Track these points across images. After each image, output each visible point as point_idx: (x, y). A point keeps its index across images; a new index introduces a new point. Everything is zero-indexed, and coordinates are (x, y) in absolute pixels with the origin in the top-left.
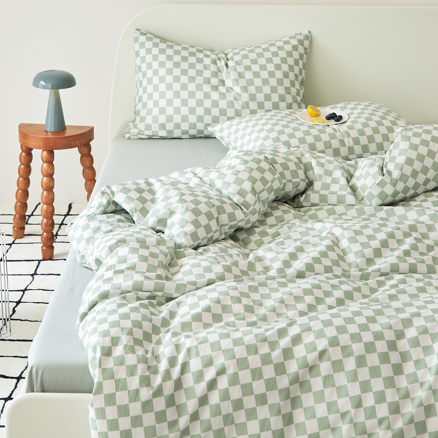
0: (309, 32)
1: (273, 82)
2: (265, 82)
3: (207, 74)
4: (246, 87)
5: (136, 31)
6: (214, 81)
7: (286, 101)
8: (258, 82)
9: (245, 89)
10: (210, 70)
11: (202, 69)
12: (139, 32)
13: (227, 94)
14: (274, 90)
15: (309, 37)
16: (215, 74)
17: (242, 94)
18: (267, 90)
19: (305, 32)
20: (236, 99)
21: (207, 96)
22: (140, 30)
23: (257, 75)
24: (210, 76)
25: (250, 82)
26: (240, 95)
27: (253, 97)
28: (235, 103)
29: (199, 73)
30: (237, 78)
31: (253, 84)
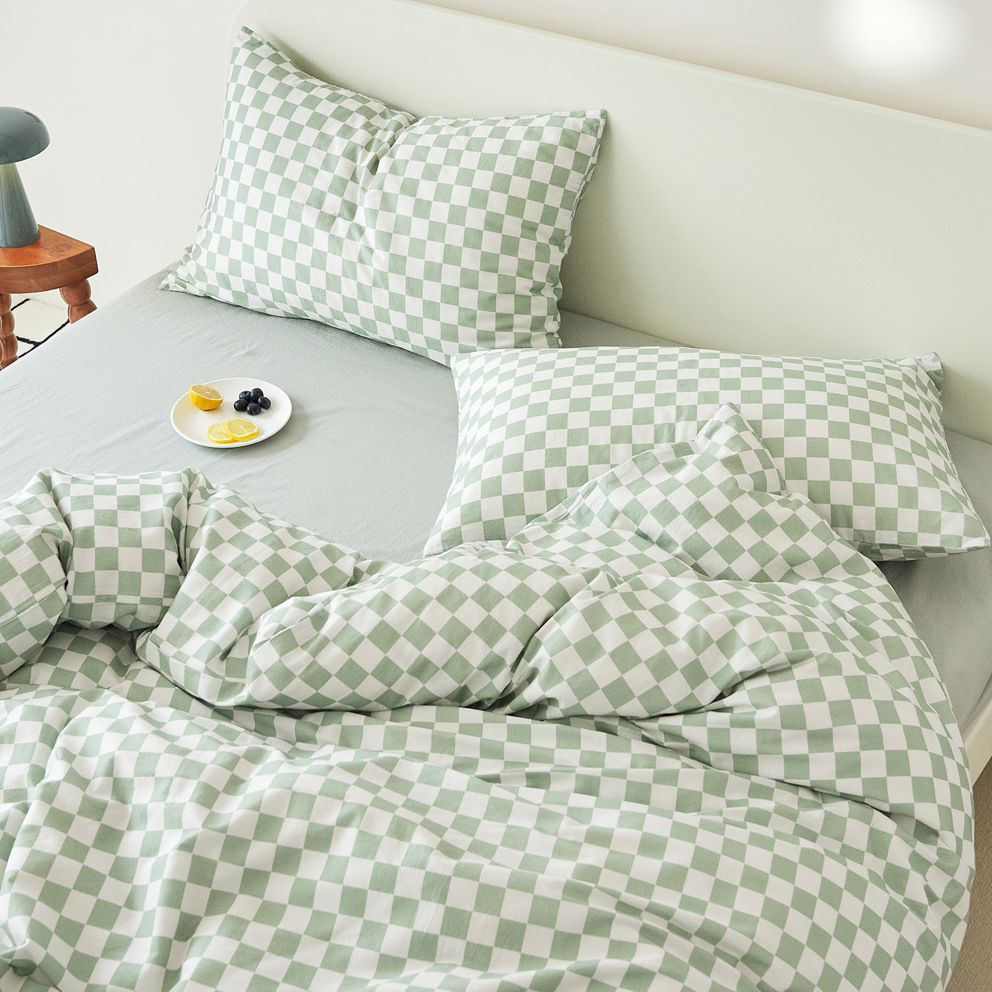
0: (604, 114)
1: (455, 235)
2: (437, 231)
3: (323, 181)
4: (390, 235)
5: (242, 33)
6: (333, 203)
7: (479, 289)
8: (419, 228)
9: (386, 239)
10: (333, 172)
11: (318, 165)
12: (248, 38)
13: (347, 242)
14: (451, 255)
15: (598, 127)
16: (340, 186)
17: (376, 251)
18: (435, 252)
19: (593, 114)
20: (361, 261)
21: (306, 236)
22: (250, 32)
23: (422, 209)
24: (325, 189)
25: (402, 226)
26: (371, 251)
27: (398, 263)
28: (359, 267)
29: (309, 174)
30: (377, 206)
31: (408, 232)
